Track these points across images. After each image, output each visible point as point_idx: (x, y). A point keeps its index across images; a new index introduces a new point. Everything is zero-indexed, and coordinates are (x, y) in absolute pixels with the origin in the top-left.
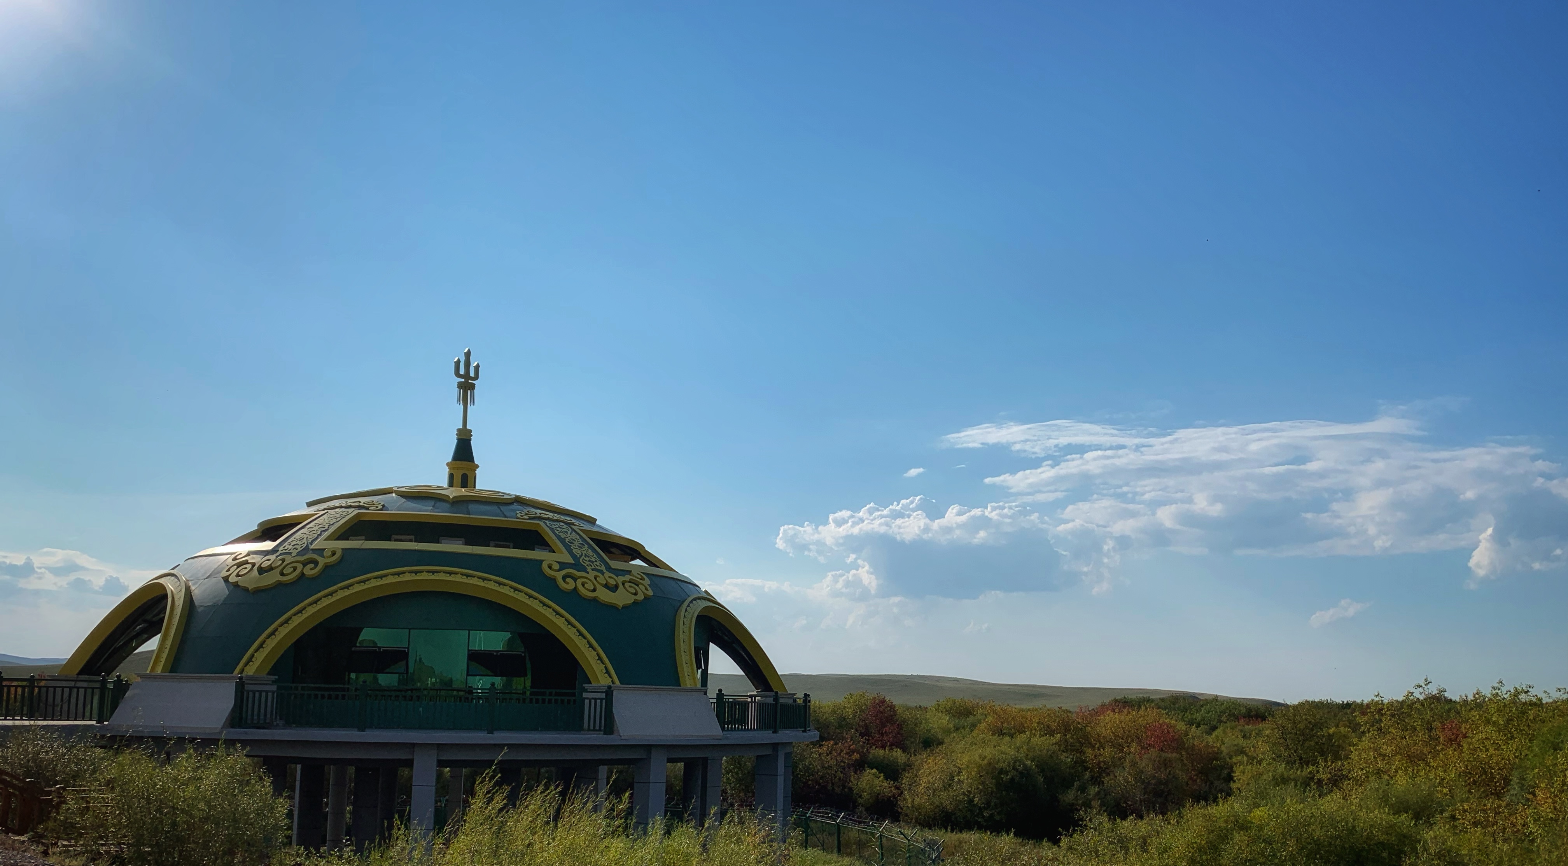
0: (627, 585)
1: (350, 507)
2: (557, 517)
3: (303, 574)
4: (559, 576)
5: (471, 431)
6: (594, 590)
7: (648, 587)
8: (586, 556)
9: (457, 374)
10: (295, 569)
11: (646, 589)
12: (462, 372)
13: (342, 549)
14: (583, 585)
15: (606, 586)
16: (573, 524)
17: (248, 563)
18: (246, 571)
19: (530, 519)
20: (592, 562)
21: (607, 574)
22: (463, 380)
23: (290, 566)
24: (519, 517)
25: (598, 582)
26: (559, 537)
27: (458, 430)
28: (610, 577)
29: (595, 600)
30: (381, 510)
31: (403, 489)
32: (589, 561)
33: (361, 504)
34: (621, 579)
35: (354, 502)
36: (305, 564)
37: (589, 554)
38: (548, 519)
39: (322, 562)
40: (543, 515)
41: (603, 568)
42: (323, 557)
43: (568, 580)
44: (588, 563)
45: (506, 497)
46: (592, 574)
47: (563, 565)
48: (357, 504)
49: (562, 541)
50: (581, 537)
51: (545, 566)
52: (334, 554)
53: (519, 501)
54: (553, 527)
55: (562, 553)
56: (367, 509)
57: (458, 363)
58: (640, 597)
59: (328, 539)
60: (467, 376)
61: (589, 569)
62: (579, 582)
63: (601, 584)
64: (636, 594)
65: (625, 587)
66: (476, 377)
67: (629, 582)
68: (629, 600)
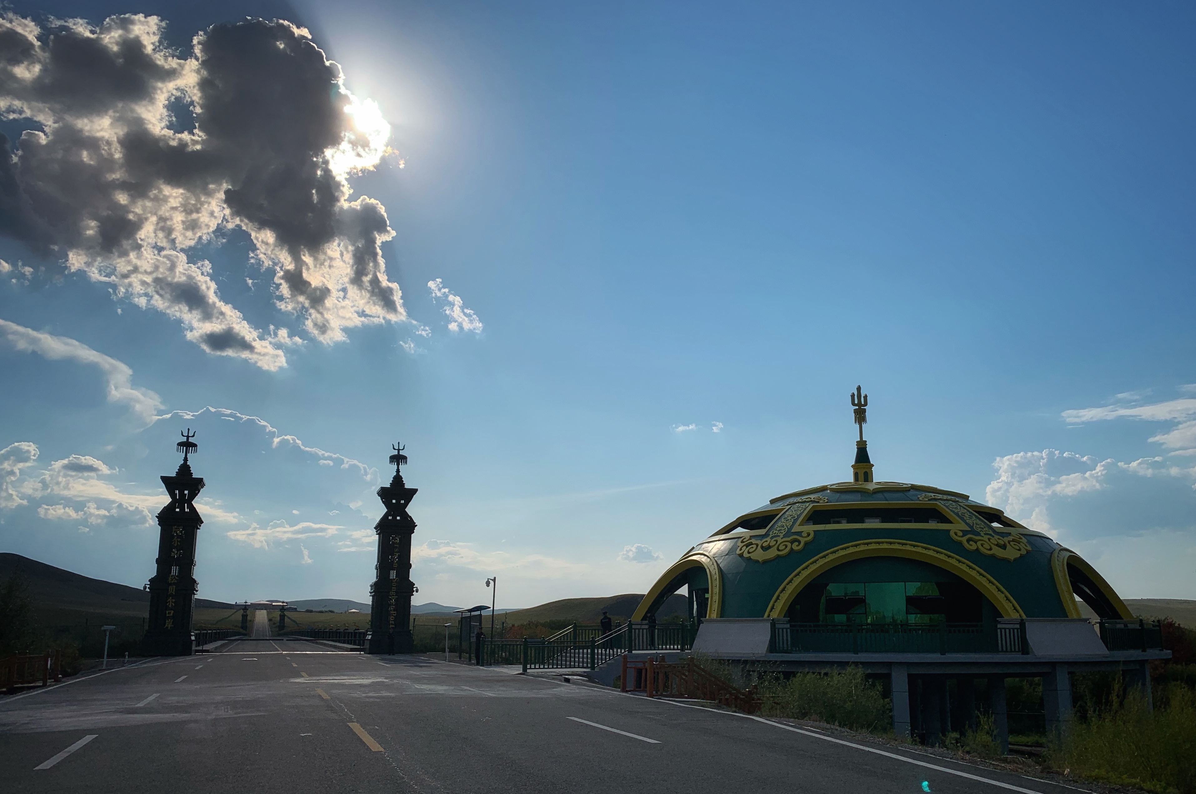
0: (1011, 543)
1: (805, 502)
2: (945, 497)
3: (792, 549)
4: (964, 540)
5: (866, 441)
6: (991, 549)
7: (1027, 544)
8: (976, 524)
9: (853, 404)
10: (786, 547)
11: (1025, 545)
12: (856, 402)
13: (814, 531)
14: (982, 545)
15: (998, 545)
16: (958, 501)
17: (753, 544)
18: (754, 549)
19: (929, 500)
20: (983, 528)
21: (996, 537)
22: (857, 407)
23: (782, 544)
24: (922, 500)
25: (993, 544)
26: (953, 512)
27: (857, 442)
28: (999, 539)
29: (993, 556)
30: (827, 502)
31: (834, 487)
32: (980, 528)
33: (812, 499)
34: (1006, 539)
35: (806, 499)
36: (792, 542)
37: (978, 522)
38: (940, 499)
39: (803, 541)
40: (936, 497)
41: (991, 532)
42: (802, 536)
43: (971, 543)
44: (980, 529)
45: (905, 486)
46: (986, 538)
47: (965, 533)
48: (809, 499)
49: (957, 514)
50: (968, 511)
51: (952, 533)
52: (809, 535)
53: (914, 488)
54: (947, 505)
55: (960, 523)
56: (818, 502)
57: (853, 396)
58: (1024, 552)
59: (801, 524)
60: (859, 404)
61: (982, 534)
62: (979, 543)
63: (994, 545)
64: (1019, 550)
65: (1011, 545)
66: (866, 404)
67: (1012, 541)
68: (1017, 555)
